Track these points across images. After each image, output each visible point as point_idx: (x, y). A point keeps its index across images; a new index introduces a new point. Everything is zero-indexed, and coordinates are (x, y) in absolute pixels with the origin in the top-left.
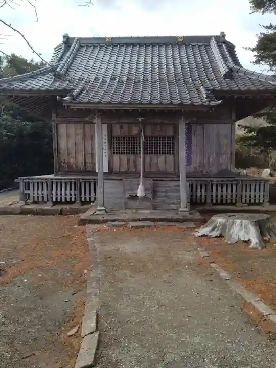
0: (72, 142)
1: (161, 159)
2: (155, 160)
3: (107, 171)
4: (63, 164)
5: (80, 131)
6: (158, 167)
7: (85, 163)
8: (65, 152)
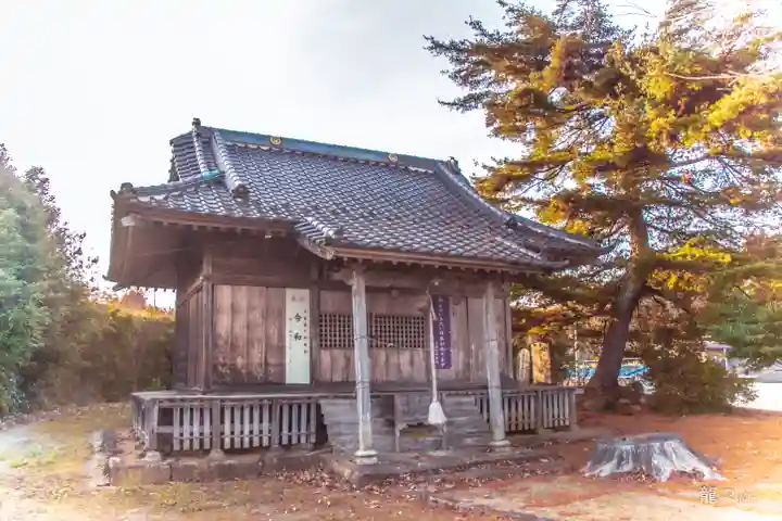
0: (241, 322)
1: (405, 357)
2: (393, 360)
3: (308, 382)
4: (220, 368)
5: (258, 302)
6: (400, 371)
7: (267, 364)
8: (226, 342)
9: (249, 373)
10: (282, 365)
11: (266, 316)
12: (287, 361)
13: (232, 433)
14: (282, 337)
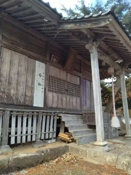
2: (71, 100)
6: (73, 105)
7: (25, 96)
8: (6, 80)
9: (17, 99)
10: (32, 97)
11: (27, 70)
12: (35, 95)
13: (16, 133)
14: (33, 83)
